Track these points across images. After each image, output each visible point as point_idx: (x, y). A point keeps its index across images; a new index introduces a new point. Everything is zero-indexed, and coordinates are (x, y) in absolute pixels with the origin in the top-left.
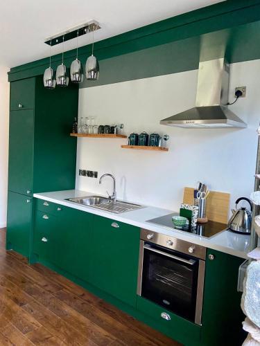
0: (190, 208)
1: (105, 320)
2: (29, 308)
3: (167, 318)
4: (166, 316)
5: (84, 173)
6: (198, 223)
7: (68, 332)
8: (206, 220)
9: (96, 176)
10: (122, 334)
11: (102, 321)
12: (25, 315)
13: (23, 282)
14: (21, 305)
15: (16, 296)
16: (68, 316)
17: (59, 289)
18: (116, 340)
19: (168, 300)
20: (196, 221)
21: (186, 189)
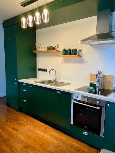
0: (95, 83)
1: (56, 136)
2: (21, 132)
3: (86, 134)
4: (85, 133)
5: (40, 70)
6: (99, 90)
7: (40, 142)
8: (102, 88)
9: (46, 71)
10: (65, 142)
11: (55, 137)
12: (19, 135)
13: (16, 120)
14: (17, 131)
15: (14, 127)
16: (39, 135)
17: (33, 123)
18: (63, 145)
19: (86, 126)
20: (98, 89)
21: (91, 75)
